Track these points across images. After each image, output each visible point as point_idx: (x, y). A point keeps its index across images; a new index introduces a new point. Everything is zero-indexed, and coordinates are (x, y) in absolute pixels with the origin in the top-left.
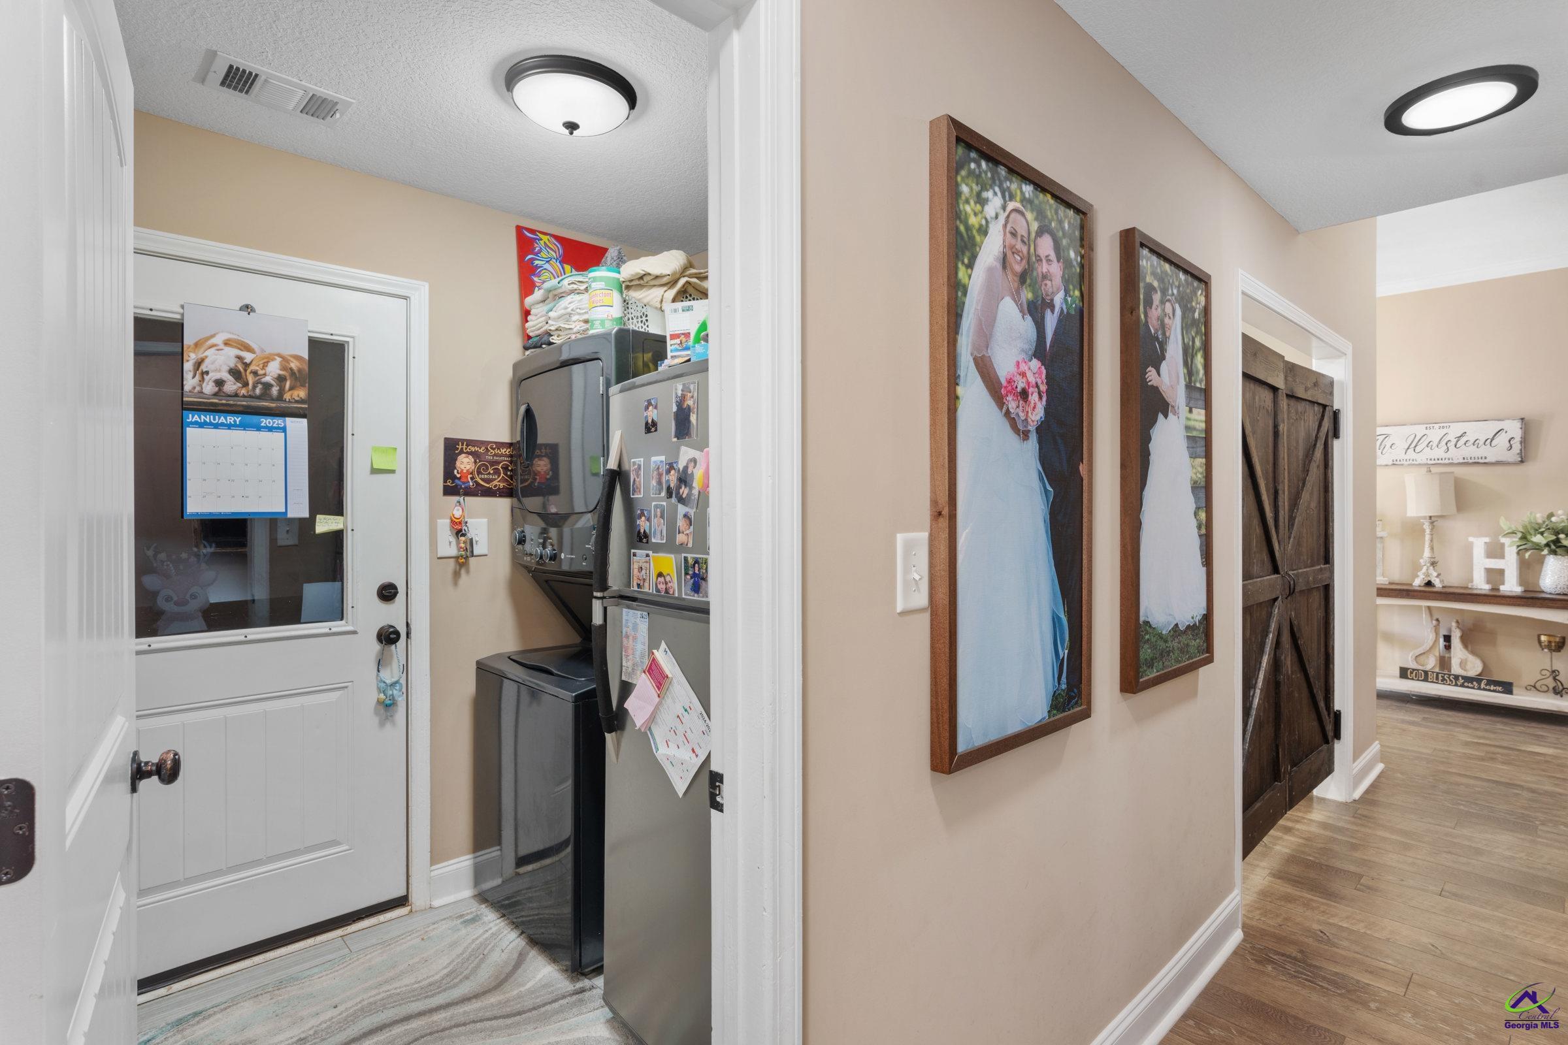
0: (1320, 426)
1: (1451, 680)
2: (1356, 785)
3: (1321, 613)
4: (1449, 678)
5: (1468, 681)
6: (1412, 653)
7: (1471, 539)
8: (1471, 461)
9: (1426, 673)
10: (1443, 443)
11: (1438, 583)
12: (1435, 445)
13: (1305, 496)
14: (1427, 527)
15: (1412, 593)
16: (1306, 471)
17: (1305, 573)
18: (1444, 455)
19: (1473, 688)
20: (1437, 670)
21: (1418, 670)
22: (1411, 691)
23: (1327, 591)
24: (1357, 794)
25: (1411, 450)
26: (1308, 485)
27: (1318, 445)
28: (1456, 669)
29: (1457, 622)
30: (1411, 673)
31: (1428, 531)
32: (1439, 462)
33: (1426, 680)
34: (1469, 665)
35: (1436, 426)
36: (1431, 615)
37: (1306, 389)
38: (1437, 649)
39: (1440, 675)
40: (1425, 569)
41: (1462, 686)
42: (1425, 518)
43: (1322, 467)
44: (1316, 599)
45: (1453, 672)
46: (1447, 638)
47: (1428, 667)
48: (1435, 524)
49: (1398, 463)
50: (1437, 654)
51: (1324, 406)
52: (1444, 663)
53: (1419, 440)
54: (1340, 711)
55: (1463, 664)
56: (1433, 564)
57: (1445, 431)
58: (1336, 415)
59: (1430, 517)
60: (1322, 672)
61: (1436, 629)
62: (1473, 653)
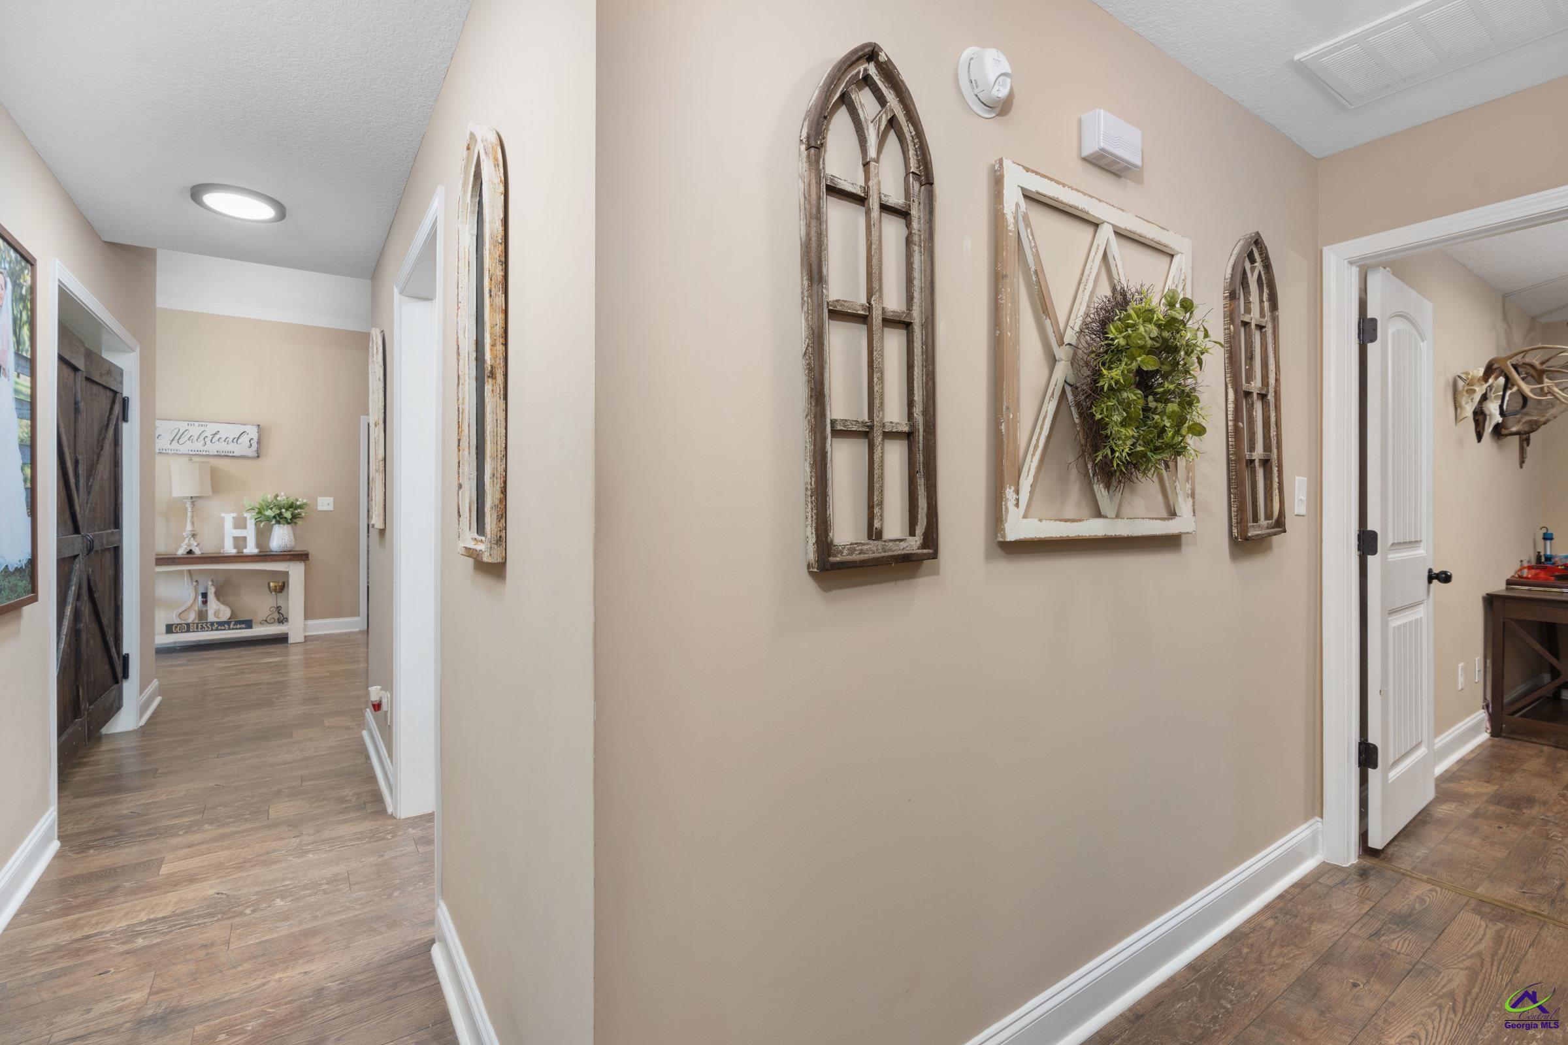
0: (112, 409)
1: (208, 627)
2: (141, 715)
3: (111, 572)
4: (206, 625)
5: (221, 625)
6: (176, 611)
7: (223, 515)
8: (223, 454)
9: (188, 625)
10: (202, 438)
11: (197, 552)
12: (195, 439)
13: (100, 468)
14: (188, 505)
15: (176, 561)
16: (101, 447)
17: (101, 536)
18: (202, 448)
19: (225, 630)
20: (197, 622)
21: (181, 624)
22: (175, 642)
23: (117, 552)
24: (143, 722)
25: (175, 442)
26: (102, 459)
27: (110, 426)
28: (211, 618)
29: (212, 581)
30: (176, 627)
31: (189, 509)
32: (198, 453)
33: (188, 631)
34: (221, 614)
35: (197, 424)
36: (191, 578)
37: (101, 375)
38: (197, 605)
39: (199, 625)
40: (186, 541)
41: (217, 629)
42: (187, 498)
43: (113, 445)
44: (109, 557)
45: (209, 621)
46: (205, 595)
47: (190, 621)
48: (195, 503)
49: (164, 451)
50: (197, 609)
51: (115, 393)
52: (202, 615)
53: (182, 435)
54: (128, 655)
55: (216, 614)
56: (194, 536)
57: (203, 429)
58: (125, 402)
59: (191, 497)
60: (112, 622)
61: (196, 588)
62: (224, 603)
